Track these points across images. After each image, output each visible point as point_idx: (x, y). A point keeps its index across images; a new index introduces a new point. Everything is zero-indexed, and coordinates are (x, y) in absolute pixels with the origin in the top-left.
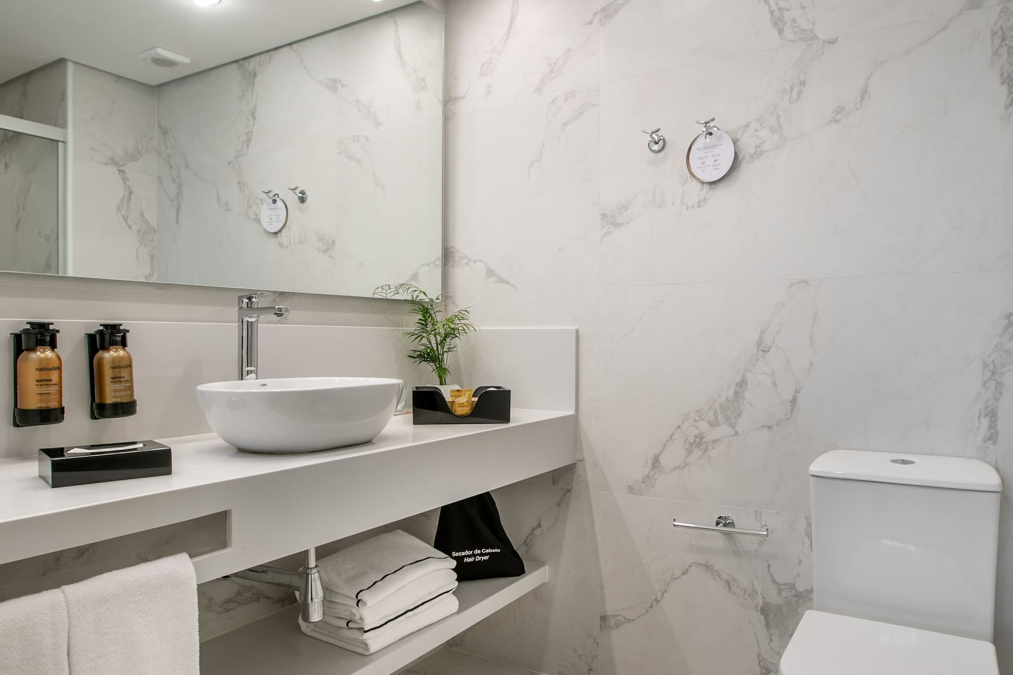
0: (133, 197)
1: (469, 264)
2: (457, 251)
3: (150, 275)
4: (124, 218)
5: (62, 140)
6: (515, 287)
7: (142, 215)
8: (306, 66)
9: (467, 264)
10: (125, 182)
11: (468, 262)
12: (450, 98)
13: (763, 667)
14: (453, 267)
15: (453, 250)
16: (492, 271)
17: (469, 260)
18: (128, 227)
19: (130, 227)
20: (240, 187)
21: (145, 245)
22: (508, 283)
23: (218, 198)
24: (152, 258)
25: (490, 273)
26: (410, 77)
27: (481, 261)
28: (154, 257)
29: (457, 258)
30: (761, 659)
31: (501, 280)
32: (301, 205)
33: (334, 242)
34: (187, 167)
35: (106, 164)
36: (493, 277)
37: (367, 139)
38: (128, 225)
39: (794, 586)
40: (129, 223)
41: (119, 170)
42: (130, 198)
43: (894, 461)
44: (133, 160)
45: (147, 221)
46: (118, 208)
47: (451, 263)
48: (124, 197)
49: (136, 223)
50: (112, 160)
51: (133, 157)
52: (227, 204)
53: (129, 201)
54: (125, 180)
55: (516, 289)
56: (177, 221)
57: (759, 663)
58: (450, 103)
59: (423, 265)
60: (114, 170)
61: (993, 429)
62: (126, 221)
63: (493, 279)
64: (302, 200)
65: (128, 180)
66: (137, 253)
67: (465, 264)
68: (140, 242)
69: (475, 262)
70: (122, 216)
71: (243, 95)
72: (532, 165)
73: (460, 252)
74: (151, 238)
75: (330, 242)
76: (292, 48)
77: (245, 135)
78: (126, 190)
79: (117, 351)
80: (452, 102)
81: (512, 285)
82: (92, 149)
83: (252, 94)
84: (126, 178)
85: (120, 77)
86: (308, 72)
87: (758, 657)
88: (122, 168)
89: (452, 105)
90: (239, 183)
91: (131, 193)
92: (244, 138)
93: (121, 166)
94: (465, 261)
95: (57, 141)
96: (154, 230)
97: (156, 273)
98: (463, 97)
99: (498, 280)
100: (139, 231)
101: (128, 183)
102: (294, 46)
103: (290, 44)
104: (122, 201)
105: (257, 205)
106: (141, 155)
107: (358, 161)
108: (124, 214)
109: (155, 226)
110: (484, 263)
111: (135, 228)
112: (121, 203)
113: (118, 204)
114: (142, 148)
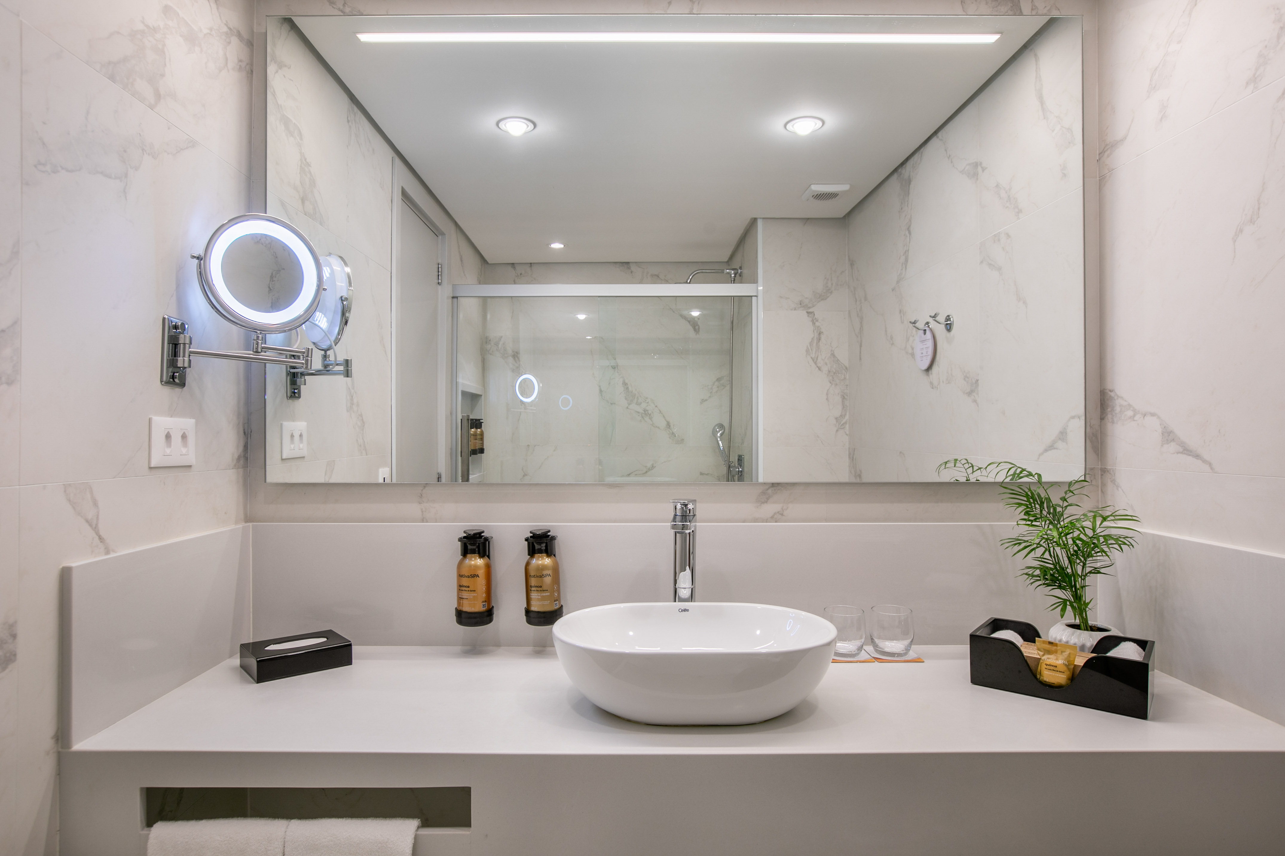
0: (823, 337)
1: (1135, 419)
2: (1118, 396)
3: (841, 416)
4: (813, 360)
5: (755, 295)
6: (1210, 465)
7: (833, 355)
8: (950, 156)
9: (1132, 418)
10: (814, 324)
11: (1134, 416)
12: (1107, 145)
14: (1113, 422)
15: (1112, 394)
16: (1171, 432)
17: (1136, 412)
18: (818, 368)
19: (819, 369)
20: (901, 317)
21: (836, 384)
22: (1197, 456)
23: (886, 331)
24: (843, 398)
25: (1168, 436)
26: (1053, 131)
27: (1153, 415)
28: (846, 397)
29: (1118, 409)
31: (1187, 451)
32: (948, 334)
33: (977, 380)
34: (866, 299)
35: (795, 310)
36: (1172, 444)
37: (1008, 236)
38: (817, 367)
40: (819, 365)
41: (807, 312)
42: (819, 339)
44: (822, 299)
45: (838, 360)
46: (807, 351)
47: (1109, 416)
48: (813, 339)
49: (826, 364)
50: (801, 304)
51: (822, 297)
52: (892, 338)
53: (819, 342)
54: (814, 321)
55: (1212, 468)
56: (860, 359)
58: (1106, 154)
59: (1073, 417)
60: (802, 313)
62: (816, 363)
63: (1173, 447)
64: (949, 327)
65: (817, 321)
66: (827, 394)
67: (1130, 418)
68: (830, 383)
69: (1145, 415)
70: (812, 358)
71: (902, 209)
72: (1241, 231)
73: (1122, 398)
74: (843, 377)
75: (974, 382)
76: (938, 137)
77: (904, 255)
78: (815, 331)
79: (543, 559)
80: (1108, 152)
81: (1204, 461)
82: (781, 297)
83: (908, 206)
84: (815, 318)
85: (808, 219)
86: (952, 162)
88: (810, 310)
89: (1108, 156)
90: (900, 311)
91: (820, 333)
92: (903, 259)
93: (810, 308)
94: (1130, 413)
95: (751, 296)
96: (846, 368)
97: (848, 414)
98: (1122, 140)
99: (1181, 450)
100: (829, 372)
101: (817, 324)
102: (940, 134)
103: (936, 133)
104: (811, 343)
105: (913, 336)
106: (831, 293)
107: (999, 269)
108: (813, 357)
109: (847, 365)
110: (1159, 418)
111: (825, 369)
112: (810, 345)
113: (807, 347)
114: (832, 284)
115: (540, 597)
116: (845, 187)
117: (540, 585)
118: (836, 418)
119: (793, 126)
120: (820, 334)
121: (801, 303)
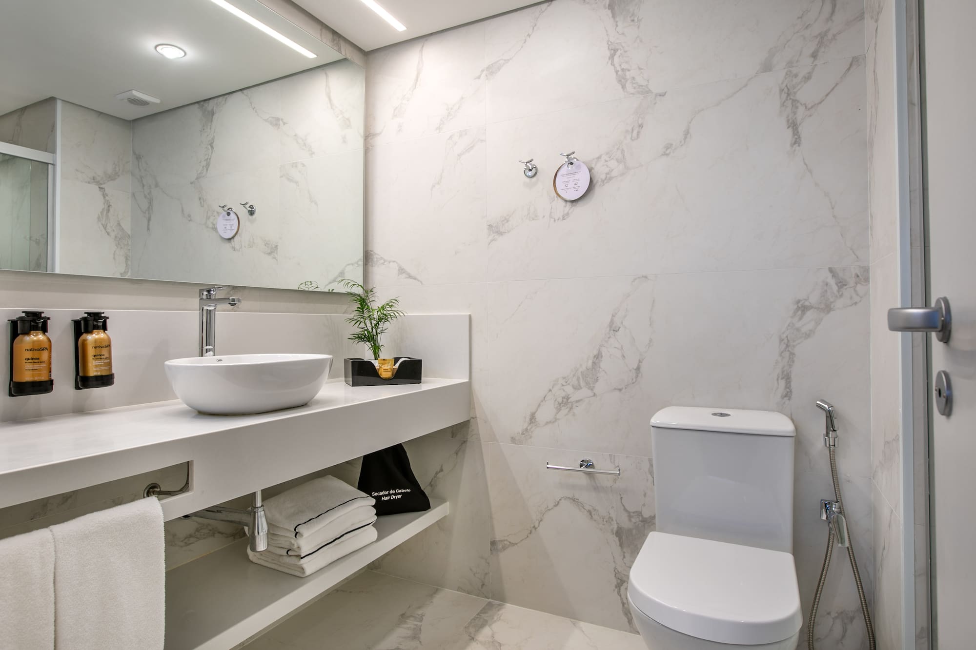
0: (111, 210)
1: (385, 264)
2: (375, 254)
3: (125, 272)
4: (103, 226)
5: (52, 163)
6: (421, 282)
7: (119, 224)
8: (254, 108)
9: (383, 264)
10: (104, 197)
11: (384, 263)
12: (370, 134)
13: (619, 579)
14: (372, 266)
15: (372, 253)
16: (403, 269)
17: (385, 261)
18: (106, 234)
19: (108, 234)
20: (201, 203)
21: (121, 248)
22: (415, 279)
23: (183, 211)
24: (127, 259)
25: (402, 271)
26: (338, 117)
27: (394, 262)
29: (375, 260)
30: (617, 572)
31: (410, 277)
32: (250, 217)
33: (277, 246)
34: (157, 186)
35: (89, 183)
37: (304, 165)
39: (641, 513)
40: (108, 231)
41: (99, 187)
42: (108, 211)
43: (715, 414)
44: (112, 180)
45: (123, 229)
46: (99, 218)
47: (370, 263)
48: (103, 209)
49: (114, 230)
50: (94, 180)
51: (112, 178)
52: (189, 216)
53: (108, 213)
54: (104, 195)
56: (148, 229)
57: (615, 575)
58: (370, 138)
59: (348, 265)
60: (94, 188)
61: (788, 388)
62: (105, 229)
63: (404, 275)
64: (251, 213)
65: (107, 196)
66: (114, 254)
68: (117, 246)
69: (390, 262)
70: (102, 224)
71: (203, 129)
72: (434, 186)
73: (378, 254)
74: (126, 242)
75: (274, 246)
76: (243, 93)
77: (205, 161)
78: (105, 203)
79: (99, 334)
80: (371, 137)
81: (418, 281)
82: (77, 170)
83: (210, 128)
84: (106, 194)
85: (101, 113)
86: (256, 112)
87: (615, 571)
88: (101, 186)
89: (371, 139)
90: (200, 199)
91: (109, 206)
92: (204, 163)
93: (101, 184)
94: (382, 261)
95: (48, 164)
96: (129, 236)
97: (130, 270)
98: (381, 133)
99: (408, 277)
100: (116, 237)
101: (107, 198)
102: (245, 91)
103: (241, 90)
104: (102, 213)
105: (214, 216)
106: (119, 176)
107: (297, 183)
108: (103, 223)
109: (129, 233)
110: (397, 263)
111: (113, 234)
112: (101, 214)
113: (99, 214)
114: (119, 170)
115: (103, 364)
116: (158, 101)
117: (103, 354)
118: (120, 274)
119: (162, 49)
121: (94, 179)
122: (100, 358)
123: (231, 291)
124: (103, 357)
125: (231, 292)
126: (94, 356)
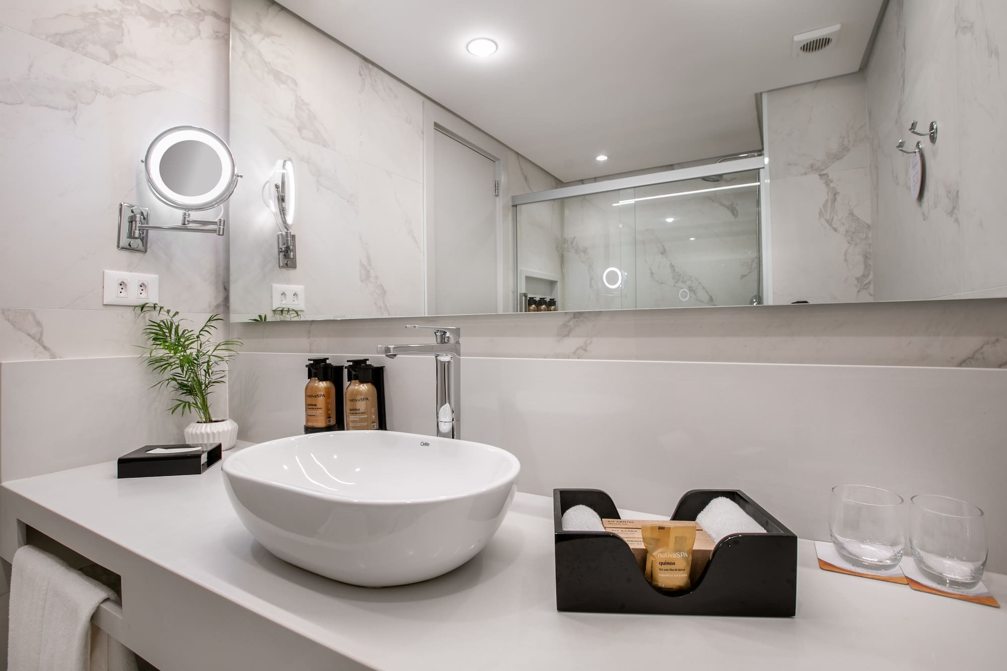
0: (839, 198)
3: (863, 276)
4: (828, 222)
5: (762, 166)
7: (851, 214)
10: (828, 185)
18: (833, 230)
19: (835, 230)
21: (856, 244)
23: (892, 172)
24: (866, 257)
28: (869, 256)
32: (933, 146)
35: (806, 174)
38: (833, 228)
40: (834, 226)
41: (820, 175)
42: (834, 200)
44: (838, 159)
45: (858, 219)
46: (821, 214)
48: (827, 201)
49: (843, 224)
50: (812, 168)
51: (838, 156)
52: (897, 177)
53: (834, 202)
54: (828, 182)
60: (814, 176)
62: (831, 225)
65: (832, 182)
66: (845, 254)
68: (849, 243)
70: (826, 220)
71: (898, 26)
74: (865, 235)
77: (902, 77)
78: (829, 193)
82: (789, 164)
84: (830, 180)
85: (819, 81)
88: (824, 172)
92: (901, 81)
93: (823, 170)
95: (759, 169)
96: (869, 226)
97: (872, 273)
100: (847, 231)
101: (832, 185)
104: (825, 206)
106: (848, 150)
108: (828, 218)
109: (869, 222)
111: (842, 230)
112: (824, 207)
113: (821, 209)
114: (849, 142)
115: (358, 419)
117: (358, 408)
118: (857, 279)
120: (835, 194)
121: (812, 166)
122: (356, 413)
123: (570, 320)
124: (357, 412)
125: (571, 323)
126: (351, 410)
